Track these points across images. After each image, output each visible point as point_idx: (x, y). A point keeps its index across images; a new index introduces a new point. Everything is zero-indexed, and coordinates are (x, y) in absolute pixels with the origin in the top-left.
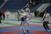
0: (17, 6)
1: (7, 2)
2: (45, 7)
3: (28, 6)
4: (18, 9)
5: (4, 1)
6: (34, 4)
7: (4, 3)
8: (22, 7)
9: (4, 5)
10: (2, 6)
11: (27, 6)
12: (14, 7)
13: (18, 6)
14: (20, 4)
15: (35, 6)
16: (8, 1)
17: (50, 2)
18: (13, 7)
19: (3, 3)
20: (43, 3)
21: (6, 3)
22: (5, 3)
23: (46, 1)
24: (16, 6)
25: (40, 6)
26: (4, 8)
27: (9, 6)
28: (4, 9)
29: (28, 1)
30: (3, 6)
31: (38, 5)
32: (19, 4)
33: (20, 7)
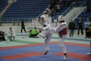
0: (29, 11)
1: (11, 5)
2: (76, 13)
3: (48, 11)
4: (31, 16)
7: (7, 7)
8: (38, 13)
9: (8, 9)
10: (4, 11)
11: (46, 11)
12: (25, 13)
13: (31, 11)
14: (34, 8)
16: (13, 3)
17: (85, 5)
19: (5, 6)
20: (74, 6)
21: (11, 7)
22: (9, 7)
23: (79, 3)
24: (27, 11)
25: (68, 11)
26: (8, 14)
27: (16, 12)
28: (8, 17)
29: (48, 3)
30: (6, 11)
31: (65, 9)
33: (34, 13)
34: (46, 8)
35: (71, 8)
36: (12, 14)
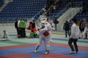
0: (25, 11)
1: (7, 5)
2: (72, 13)
4: (27, 16)
5: (3, 4)
7: (3, 7)
8: (34, 13)
9: (3, 9)
12: (21, 13)
13: (27, 11)
14: (31, 8)
15: (56, 12)
16: (9, 3)
17: (81, 5)
18: (19, 14)
19: (1, 6)
20: (70, 6)
21: (7, 7)
22: (5, 7)
23: (75, 4)
24: (23, 11)
25: (64, 12)
26: (3, 14)
27: (12, 12)
29: (44, 4)
30: (1, 11)
31: (61, 10)
32: (28, 9)
33: (30, 13)
34: (42, 8)
35: (67, 9)
36: (8, 14)
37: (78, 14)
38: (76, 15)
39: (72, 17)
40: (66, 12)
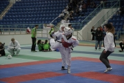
1: (14, 5)
2: (106, 17)
4: (41, 21)
6: (80, 9)
7: (8, 8)
8: (52, 17)
9: (9, 11)
10: (4, 14)
12: (33, 17)
14: (47, 10)
16: (17, 2)
17: (118, 5)
18: (30, 18)
19: (5, 7)
21: (13, 8)
22: (11, 8)
24: (36, 14)
25: (94, 15)
26: (9, 18)
27: (21, 15)
28: (9, 22)
29: (65, 3)
30: (6, 14)
31: (90, 11)
32: (44, 10)
33: (46, 17)
34: (62, 9)
35: (99, 10)
37: (114, 17)
38: (112, 19)
39: (106, 22)
40: (97, 15)
